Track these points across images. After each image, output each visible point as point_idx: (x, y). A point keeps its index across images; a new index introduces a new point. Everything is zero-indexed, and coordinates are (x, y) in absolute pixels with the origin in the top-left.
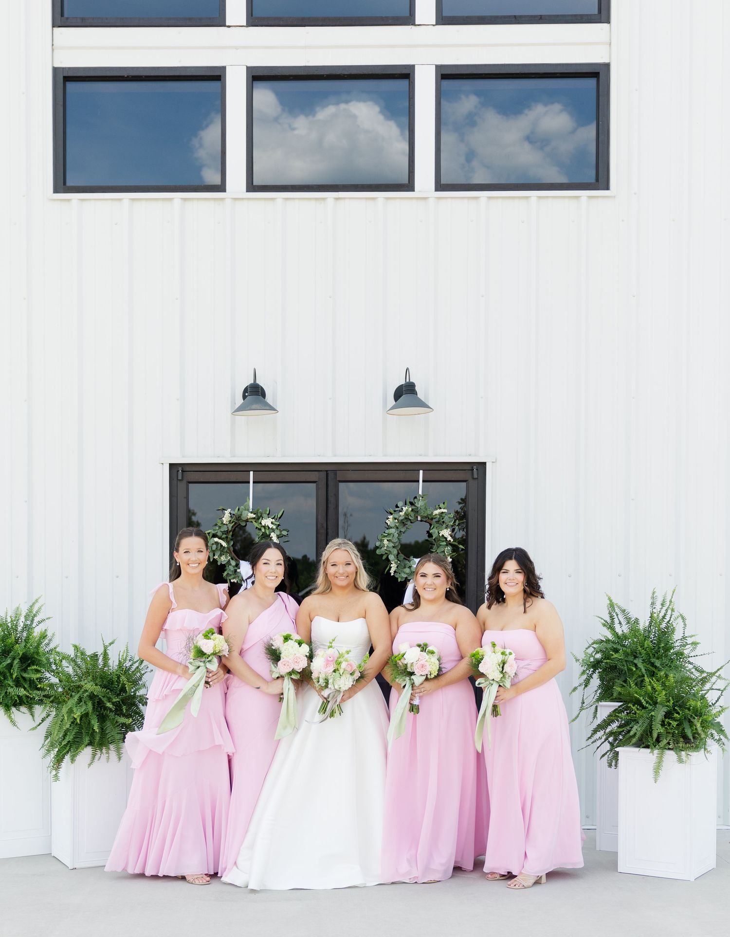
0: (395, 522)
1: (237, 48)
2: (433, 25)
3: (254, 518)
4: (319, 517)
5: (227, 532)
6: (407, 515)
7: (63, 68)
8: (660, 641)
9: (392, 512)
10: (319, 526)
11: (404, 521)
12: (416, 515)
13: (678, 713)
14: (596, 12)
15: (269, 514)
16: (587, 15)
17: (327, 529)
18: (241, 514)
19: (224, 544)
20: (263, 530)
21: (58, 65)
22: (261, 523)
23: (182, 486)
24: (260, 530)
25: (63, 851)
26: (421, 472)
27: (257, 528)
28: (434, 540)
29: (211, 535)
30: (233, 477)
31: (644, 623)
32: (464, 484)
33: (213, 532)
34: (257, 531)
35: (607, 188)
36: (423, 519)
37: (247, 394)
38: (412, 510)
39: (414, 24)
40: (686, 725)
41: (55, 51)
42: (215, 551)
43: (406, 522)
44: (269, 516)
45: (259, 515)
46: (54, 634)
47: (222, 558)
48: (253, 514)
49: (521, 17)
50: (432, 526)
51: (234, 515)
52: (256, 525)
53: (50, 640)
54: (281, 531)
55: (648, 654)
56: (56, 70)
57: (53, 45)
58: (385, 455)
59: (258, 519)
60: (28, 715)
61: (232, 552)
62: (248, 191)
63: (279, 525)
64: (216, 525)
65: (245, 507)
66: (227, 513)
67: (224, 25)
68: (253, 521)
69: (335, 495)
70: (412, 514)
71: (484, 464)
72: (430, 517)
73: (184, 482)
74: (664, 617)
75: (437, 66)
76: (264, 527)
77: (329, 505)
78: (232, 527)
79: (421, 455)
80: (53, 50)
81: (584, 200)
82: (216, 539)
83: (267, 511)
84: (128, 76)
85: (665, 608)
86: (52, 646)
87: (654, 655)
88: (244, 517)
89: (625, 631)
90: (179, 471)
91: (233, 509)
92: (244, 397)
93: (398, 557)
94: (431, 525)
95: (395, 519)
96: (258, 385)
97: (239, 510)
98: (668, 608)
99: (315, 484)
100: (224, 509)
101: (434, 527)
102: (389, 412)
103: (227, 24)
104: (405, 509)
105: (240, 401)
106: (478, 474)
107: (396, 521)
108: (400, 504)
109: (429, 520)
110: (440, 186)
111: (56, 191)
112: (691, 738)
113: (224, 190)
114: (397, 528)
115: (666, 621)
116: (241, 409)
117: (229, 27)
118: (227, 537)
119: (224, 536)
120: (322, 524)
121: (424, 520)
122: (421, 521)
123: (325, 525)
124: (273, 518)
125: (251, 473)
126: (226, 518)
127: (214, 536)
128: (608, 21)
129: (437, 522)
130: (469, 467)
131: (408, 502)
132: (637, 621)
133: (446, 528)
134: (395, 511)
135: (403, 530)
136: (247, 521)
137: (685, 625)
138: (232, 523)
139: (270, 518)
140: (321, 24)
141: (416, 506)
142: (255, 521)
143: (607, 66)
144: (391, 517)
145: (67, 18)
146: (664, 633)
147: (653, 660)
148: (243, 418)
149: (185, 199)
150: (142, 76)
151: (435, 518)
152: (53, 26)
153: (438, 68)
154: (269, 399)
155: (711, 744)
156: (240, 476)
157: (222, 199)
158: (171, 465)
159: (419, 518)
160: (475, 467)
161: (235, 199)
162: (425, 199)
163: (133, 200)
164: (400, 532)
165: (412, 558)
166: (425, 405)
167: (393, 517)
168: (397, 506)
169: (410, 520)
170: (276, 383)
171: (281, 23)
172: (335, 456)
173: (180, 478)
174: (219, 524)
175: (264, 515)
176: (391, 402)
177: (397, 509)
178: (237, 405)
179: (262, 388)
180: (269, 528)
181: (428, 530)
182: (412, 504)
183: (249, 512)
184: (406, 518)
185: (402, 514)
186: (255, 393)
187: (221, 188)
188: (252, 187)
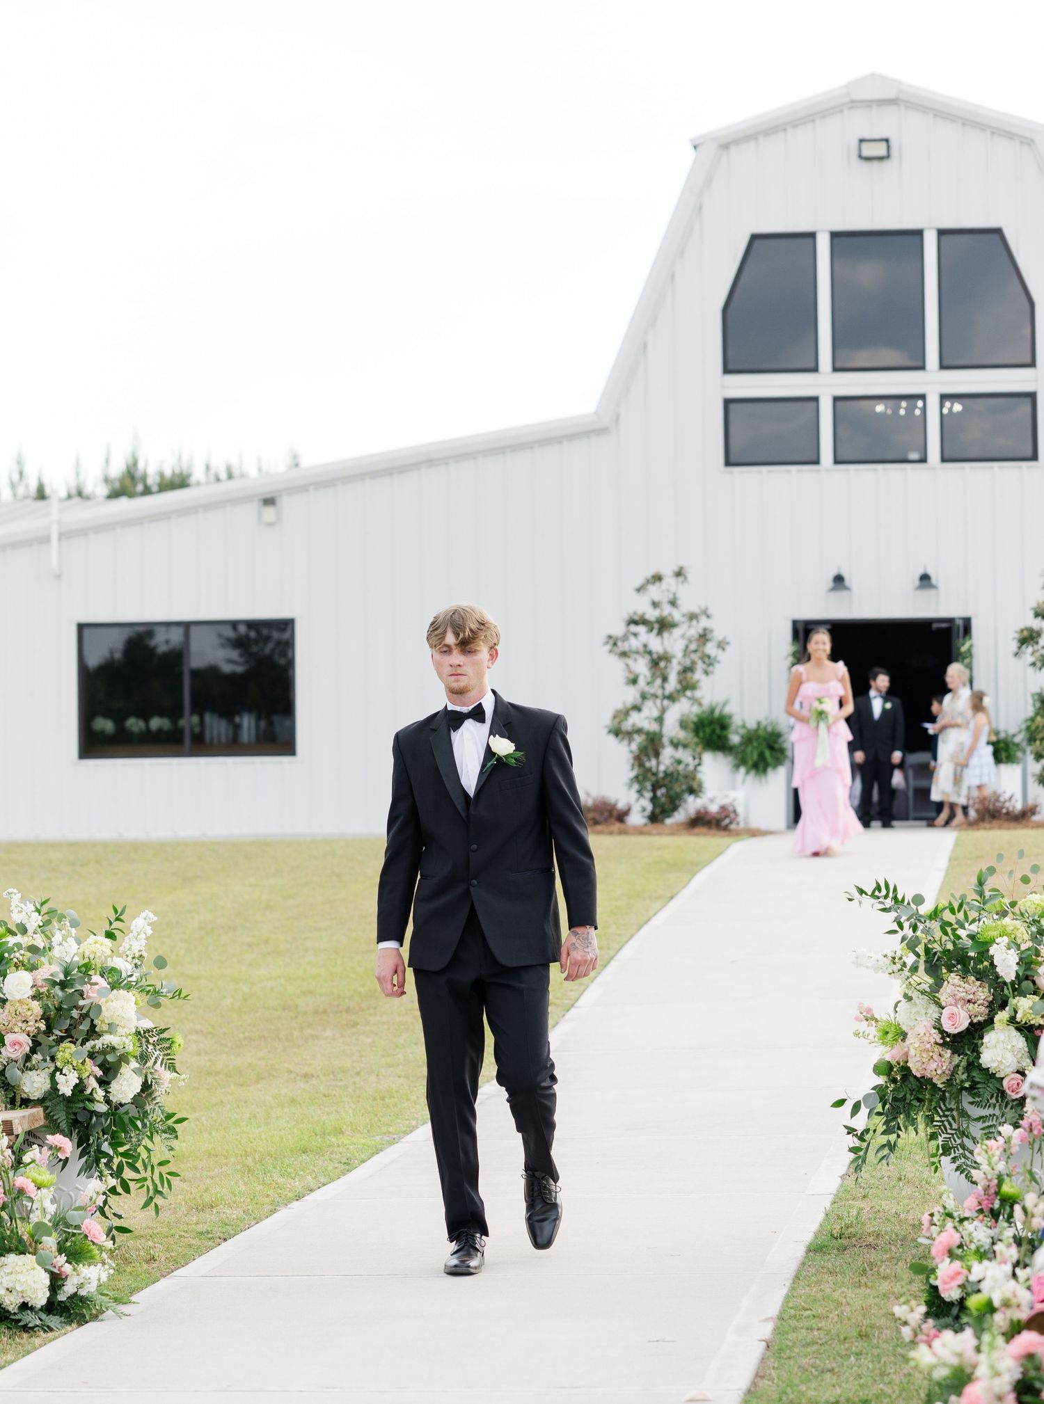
1: (826, 385)
2: (937, 370)
7: (729, 398)
14: (1028, 362)
16: (1025, 363)
21: (725, 396)
23: (799, 632)
35: (1038, 461)
37: (834, 581)
39: (925, 370)
49: (987, 365)
56: (724, 399)
57: (723, 385)
62: (834, 464)
67: (818, 372)
71: (970, 618)
75: (939, 393)
80: (723, 388)
81: (1026, 468)
84: (764, 401)
90: (798, 624)
92: (833, 583)
96: (841, 576)
102: (915, 591)
103: (820, 371)
105: (831, 584)
106: (967, 623)
110: (944, 460)
111: (725, 465)
113: (819, 464)
116: (833, 589)
117: (821, 373)
128: (1036, 367)
130: (961, 620)
140: (873, 371)
143: (1035, 393)
145: (731, 369)
148: (833, 594)
149: (798, 470)
150: (772, 400)
152: (723, 374)
154: (847, 582)
157: (819, 469)
160: (965, 621)
161: (827, 469)
162: (934, 469)
163: (768, 471)
166: (936, 587)
170: (849, 573)
173: (799, 628)
176: (917, 585)
178: (830, 587)
179: (843, 577)
186: (839, 579)
187: (817, 462)
188: (836, 462)
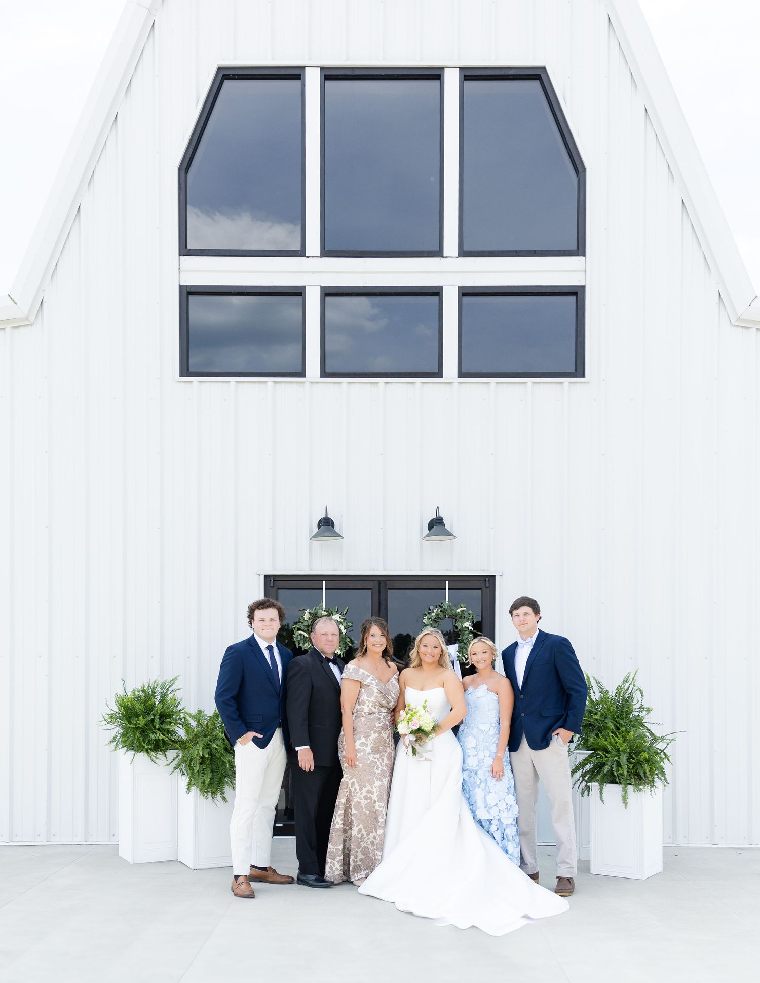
1: (314, 273)
2: (457, 257)
5: (308, 626)
6: (438, 615)
7: (187, 286)
8: (623, 707)
9: (427, 614)
11: (436, 619)
12: (445, 614)
13: (634, 759)
14: (575, 248)
15: (337, 611)
16: (569, 250)
18: (317, 613)
19: (306, 635)
21: (182, 283)
23: (273, 591)
25: (187, 858)
26: (447, 582)
28: (459, 630)
29: (296, 629)
30: (310, 585)
31: (612, 693)
32: (480, 591)
33: (298, 627)
35: (584, 376)
37: (321, 525)
38: (441, 611)
39: (442, 256)
40: (639, 766)
41: (181, 273)
42: (299, 640)
43: (438, 620)
44: (338, 613)
45: (330, 612)
46: (182, 699)
47: (305, 645)
49: (520, 251)
50: (457, 621)
51: (312, 613)
53: (179, 703)
54: (347, 624)
55: (613, 716)
56: (181, 287)
57: (179, 269)
58: (422, 570)
60: (163, 756)
62: (322, 376)
63: (345, 619)
64: (299, 622)
65: (320, 607)
66: (307, 612)
67: (305, 256)
69: (385, 599)
70: (441, 614)
71: (494, 576)
72: (454, 615)
73: (275, 588)
74: (627, 690)
75: (459, 287)
77: (381, 607)
79: (447, 570)
80: (179, 272)
81: (566, 385)
82: (300, 632)
83: (336, 609)
84: (234, 292)
85: (628, 684)
86: (180, 707)
87: (618, 717)
88: (319, 614)
89: (597, 699)
90: (270, 580)
91: (311, 609)
92: (319, 527)
95: (429, 618)
96: (329, 518)
97: (315, 609)
98: (631, 683)
99: (370, 591)
100: (304, 610)
102: (424, 539)
103: (307, 255)
104: (435, 611)
105: (316, 530)
106: (489, 584)
107: (430, 620)
108: (431, 607)
109: (454, 617)
110: (461, 374)
111: (182, 375)
112: (643, 776)
113: (304, 376)
114: (432, 625)
115: (628, 693)
116: (316, 536)
117: (308, 257)
118: (308, 630)
119: (305, 629)
121: (451, 617)
122: (449, 618)
124: (341, 614)
125: (324, 582)
126: (307, 616)
127: (299, 629)
128: (584, 255)
130: (483, 579)
131: (438, 606)
132: (607, 692)
133: (467, 621)
134: (429, 613)
135: (436, 626)
137: (643, 696)
139: (338, 615)
140: (375, 255)
141: (444, 608)
143: (583, 287)
144: (426, 618)
145: (190, 249)
146: (627, 701)
147: (618, 720)
148: (317, 543)
149: (276, 383)
150: (244, 292)
151: (458, 615)
152: (180, 255)
153: (460, 288)
154: (337, 528)
155: (658, 783)
156: (315, 585)
157: (303, 383)
158: (265, 576)
159: (447, 616)
160: (487, 579)
161: (312, 383)
162: (450, 383)
163: (238, 382)
166: (451, 534)
168: (430, 609)
169: (440, 618)
170: (342, 517)
171: (346, 255)
172: (385, 570)
173: (272, 585)
174: (301, 621)
175: (334, 612)
176: (426, 531)
177: (430, 611)
178: (314, 533)
179: (332, 520)
181: (454, 625)
182: (440, 607)
183: (323, 610)
184: (437, 617)
185: (434, 614)
186: (326, 524)
187: (302, 374)
188: (324, 374)
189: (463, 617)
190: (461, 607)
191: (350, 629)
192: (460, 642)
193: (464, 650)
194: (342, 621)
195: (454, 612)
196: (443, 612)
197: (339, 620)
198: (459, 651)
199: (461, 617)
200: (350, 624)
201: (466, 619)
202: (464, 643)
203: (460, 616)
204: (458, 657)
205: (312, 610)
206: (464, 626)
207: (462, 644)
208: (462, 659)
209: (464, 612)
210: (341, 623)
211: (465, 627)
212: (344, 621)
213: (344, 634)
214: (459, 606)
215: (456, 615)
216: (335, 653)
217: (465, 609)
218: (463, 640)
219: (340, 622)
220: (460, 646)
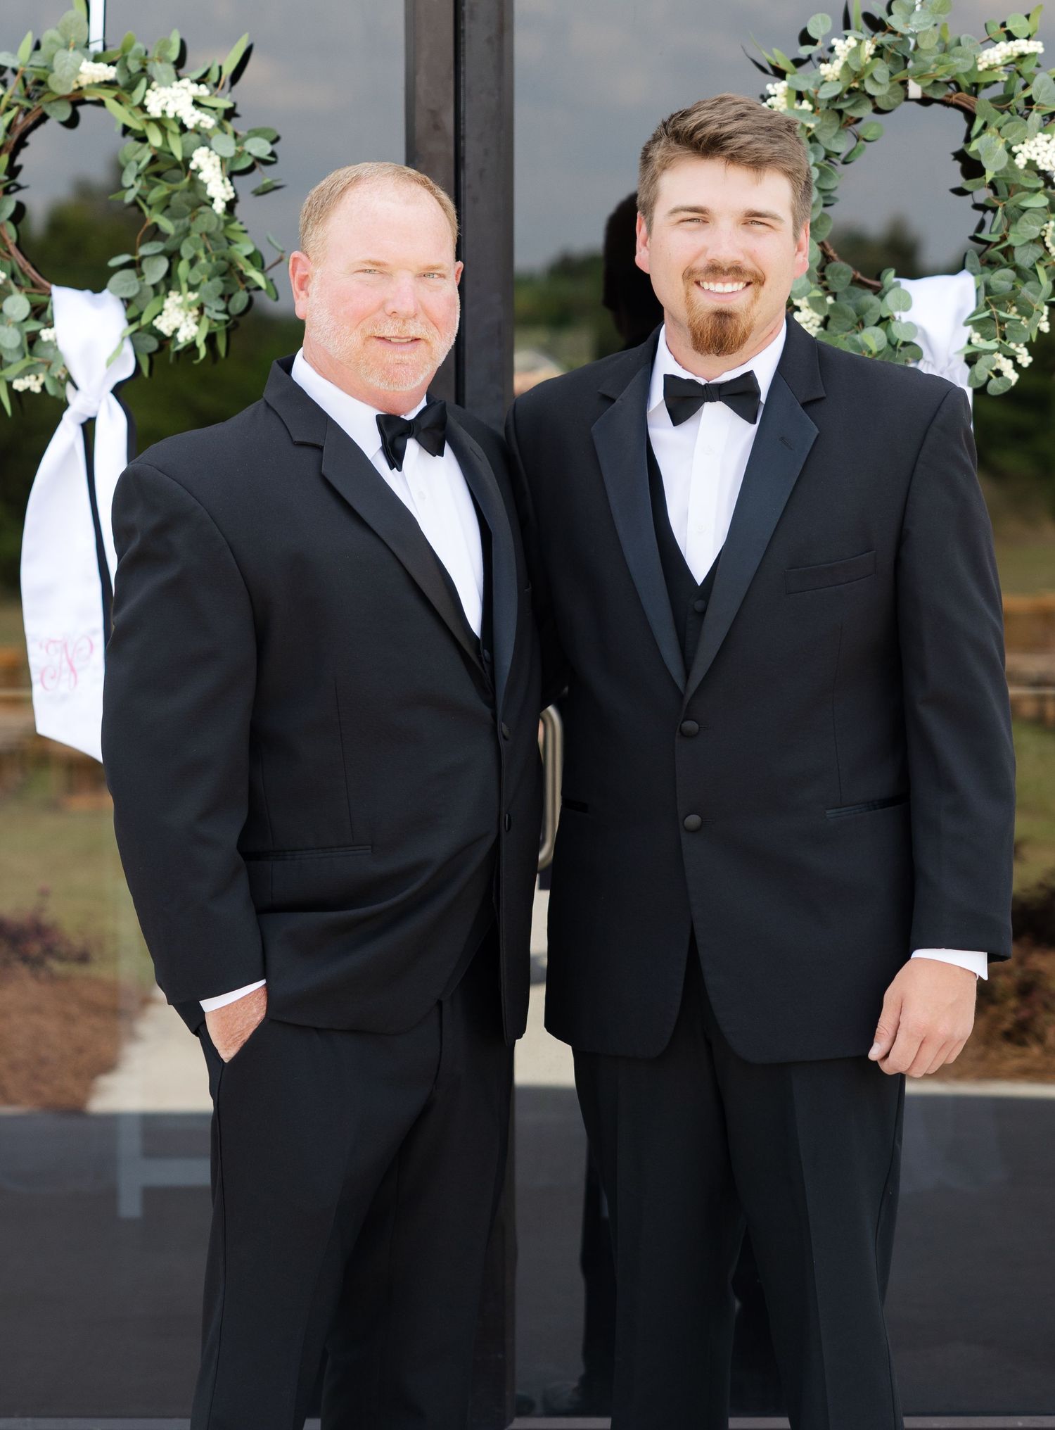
0: (802, 112)
3: (109, 84)
4: (422, 78)
6: (858, 76)
9: (785, 64)
10: (422, 122)
11: (842, 106)
12: (900, 75)
15: (180, 63)
17: (458, 137)
18: (49, 68)
20: (156, 139)
22: (143, 107)
24: (143, 139)
27: (126, 130)
28: (992, 185)
34: (130, 142)
36: (930, 94)
38: (879, 52)
43: (853, 107)
44: (181, 72)
45: (134, 66)
48: (102, 66)
50: (978, 124)
51: (15, 72)
52: (120, 114)
54: (238, 140)
59: (131, 87)
61: (13, 249)
63: (230, 114)
65: (64, 35)
68: (108, 96)
70: (881, 69)
72: (965, 82)
76: (160, 123)
77: (468, 26)
78: (9, 129)
83: (166, 45)
88: (61, 84)
93: (823, 278)
94: (970, 117)
95: (800, 96)
97: (37, 46)
101: (985, 126)
104: (843, 47)
107: (806, 105)
108: (817, 28)
109: (962, 95)
120: (434, 114)
121: (939, 96)
122: (925, 101)
123: (448, 120)
124: (199, 82)
129: (1003, 103)
131: (856, 18)
134: (798, 63)
135: (842, 146)
136: (77, 100)
138: (8, 109)
139: (186, 82)
141: (894, 32)
142: (117, 99)
144: (778, 88)
151: (987, 85)
159: (915, 90)
164: (828, 157)
165: (890, 277)
167: (789, 88)
168: (806, 39)
169: (871, 97)
175: (156, 69)
177: (805, 51)
180: (183, 128)
181: (959, 145)
182: (875, 24)
183: (86, 55)
184: (851, 91)
185: (831, 71)
189: (1018, 102)
190: (1011, 37)
191: (264, 176)
192: (991, 264)
193: (1013, 313)
194: (209, 122)
195: (959, 65)
196: (894, 58)
197: (192, 117)
198: (978, 324)
199: (1008, 97)
200: (260, 147)
201: (1035, 117)
202: (1016, 268)
203: (997, 91)
204: (971, 360)
205: (14, 50)
206: (1021, 162)
207: (1002, 279)
208: (998, 373)
209: (1027, 67)
210: (204, 138)
211: (1031, 164)
212: (220, 126)
213: (219, 207)
214: (995, 29)
215: (975, 88)
216: (158, 335)
217: (1035, 47)
218: (1007, 252)
219: (197, 131)
220: (989, 295)
